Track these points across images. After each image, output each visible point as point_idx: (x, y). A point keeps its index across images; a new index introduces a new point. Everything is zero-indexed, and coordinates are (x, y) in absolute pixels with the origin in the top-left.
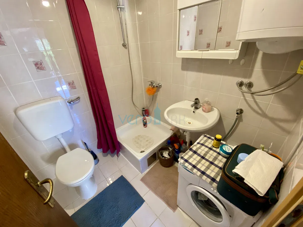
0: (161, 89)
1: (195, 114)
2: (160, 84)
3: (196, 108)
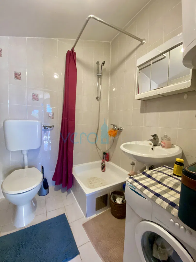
0: (122, 133)
2: (122, 128)
3: (155, 145)
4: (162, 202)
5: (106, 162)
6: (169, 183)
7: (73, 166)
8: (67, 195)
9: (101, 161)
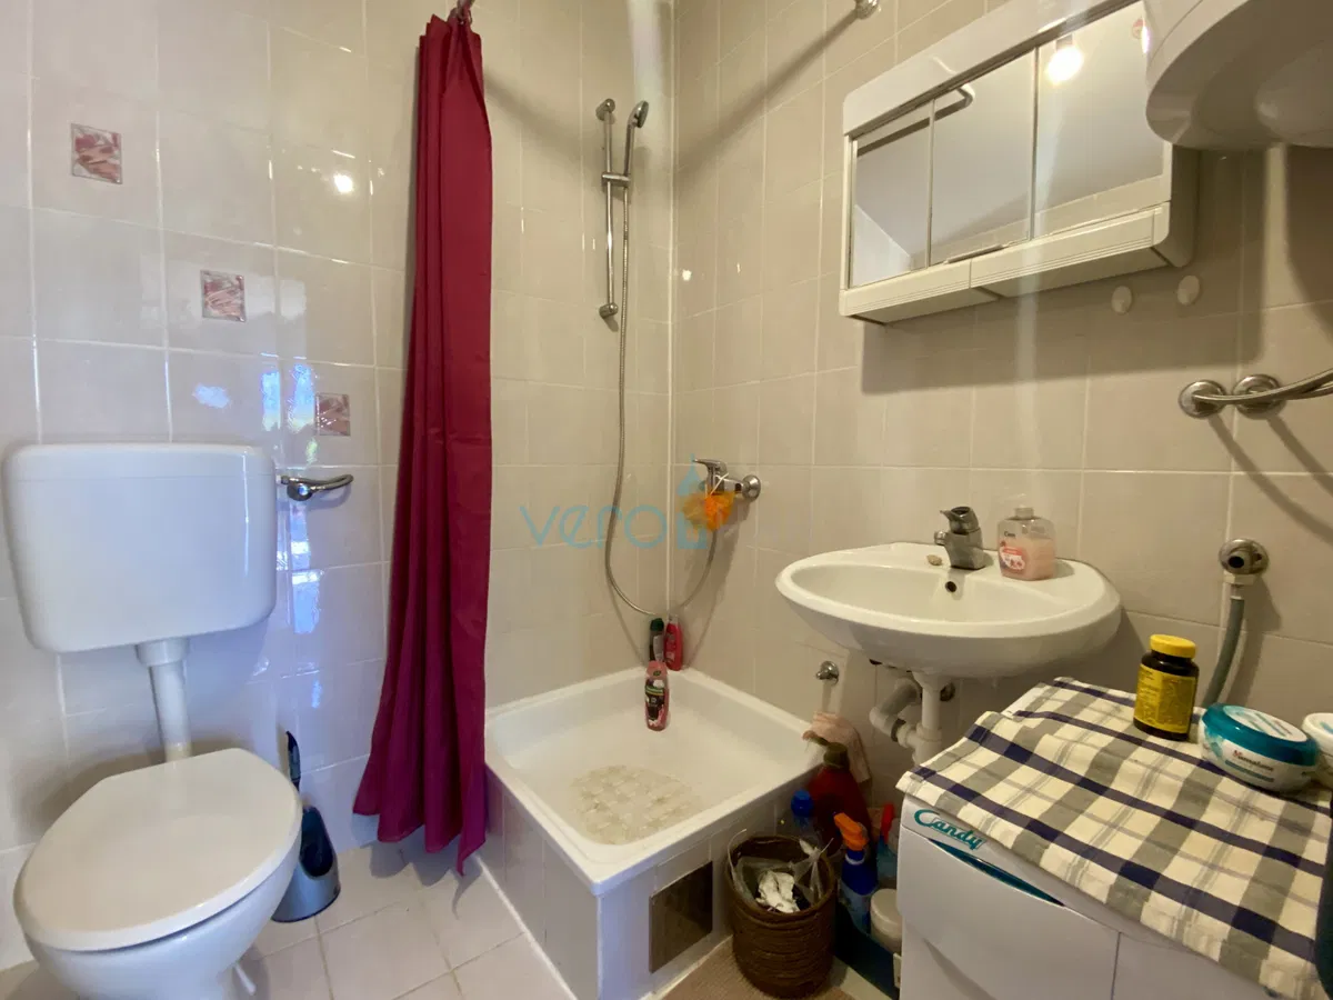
0: (756, 506)
1: (960, 596)
2: (753, 481)
3: (964, 564)
4: (1188, 917)
5: (671, 673)
6: (1147, 783)
7: (487, 712)
8: (459, 893)
9: (639, 674)
